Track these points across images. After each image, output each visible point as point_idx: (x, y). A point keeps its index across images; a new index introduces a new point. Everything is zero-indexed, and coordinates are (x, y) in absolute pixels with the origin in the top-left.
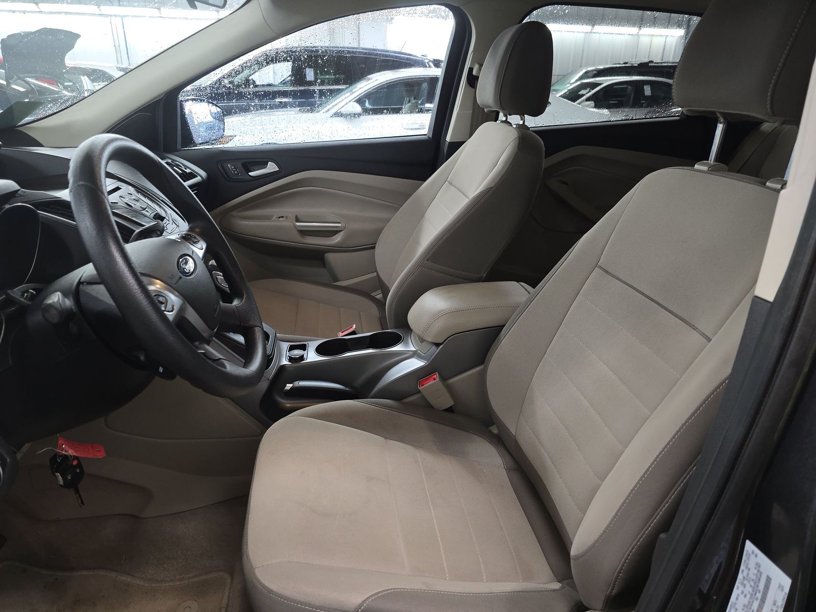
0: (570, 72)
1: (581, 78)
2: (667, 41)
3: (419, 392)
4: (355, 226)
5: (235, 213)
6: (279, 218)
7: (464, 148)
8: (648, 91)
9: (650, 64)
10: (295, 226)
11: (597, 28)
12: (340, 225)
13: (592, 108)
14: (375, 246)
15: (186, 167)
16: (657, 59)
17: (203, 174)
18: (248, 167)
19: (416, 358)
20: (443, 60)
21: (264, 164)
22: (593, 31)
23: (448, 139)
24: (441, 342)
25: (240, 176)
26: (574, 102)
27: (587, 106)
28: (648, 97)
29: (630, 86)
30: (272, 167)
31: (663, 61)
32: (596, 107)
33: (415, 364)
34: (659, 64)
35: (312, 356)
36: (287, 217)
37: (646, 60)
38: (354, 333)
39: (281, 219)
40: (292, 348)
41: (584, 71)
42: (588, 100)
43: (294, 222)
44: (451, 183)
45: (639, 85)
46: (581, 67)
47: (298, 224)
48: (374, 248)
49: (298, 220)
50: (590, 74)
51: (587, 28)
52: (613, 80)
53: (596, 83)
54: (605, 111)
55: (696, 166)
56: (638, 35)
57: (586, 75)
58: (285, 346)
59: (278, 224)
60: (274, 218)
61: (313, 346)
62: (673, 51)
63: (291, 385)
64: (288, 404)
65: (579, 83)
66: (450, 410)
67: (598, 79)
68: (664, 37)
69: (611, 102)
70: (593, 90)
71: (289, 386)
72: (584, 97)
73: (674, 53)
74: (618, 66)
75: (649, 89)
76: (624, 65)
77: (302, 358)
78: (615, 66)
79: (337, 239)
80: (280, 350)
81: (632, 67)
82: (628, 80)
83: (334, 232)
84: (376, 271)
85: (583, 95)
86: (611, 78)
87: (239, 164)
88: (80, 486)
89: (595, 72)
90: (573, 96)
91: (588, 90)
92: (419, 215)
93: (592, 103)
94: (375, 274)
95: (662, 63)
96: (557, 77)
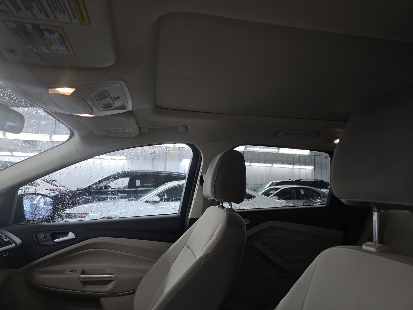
0: (264, 183)
1: (270, 186)
2: (307, 171)
6: (70, 272)
7: (197, 223)
8: (302, 192)
9: (301, 180)
10: (79, 278)
11: (274, 165)
12: (112, 276)
13: (277, 199)
14: (135, 292)
15: (7, 237)
16: (304, 178)
17: (18, 241)
18: (54, 236)
20: (187, 173)
21: (66, 234)
22: (273, 166)
23: (189, 216)
26: (268, 196)
27: (275, 199)
28: (303, 195)
29: (294, 190)
30: (71, 235)
31: (307, 179)
32: (279, 199)
34: (305, 181)
36: (75, 271)
37: (299, 179)
41: (271, 183)
42: (275, 195)
43: (79, 275)
44: (188, 246)
45: (298, 190)
46: (269, 181)
47: (82, 276)
49: (83, 272)
50: (274, 184)
51: (270, 165)
52: (284, 187)
53: (277, 188)
54: (283, 201)
55: (364, 247)
56: (293, 168)
57: (272, 185)
59: (68, 276)
60: (67, 272)
62: (310, 175)
65: (269, 188)
67: (278, 186)
68: (305, 170)
69: (286, 197)
70: (276, 191)
72: (273, 194)
73: (311, 175)
74: (286, 181)
75: (303, 191)
76: (289, 181)
78: (285, 181)
79: (109, 287)
81: (293, 182)
82: (292, 187)
83: (107, 281)
85: (272, 194)
86: (284, 186)
87: (48, 234)
89: (276, 183)
90: (267, 194)
91: (274, 191)
92: (166, 269)
93: (277, 197)
95: (306, 180)
96: (259, 186)
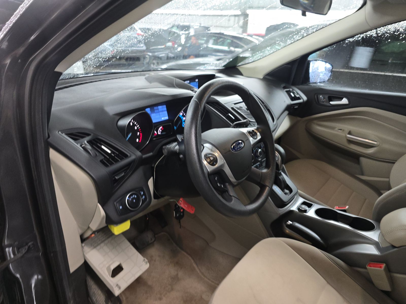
3: (366, 268)
4: (386, 146)
5: (315, 122)
10: (346, 137)
12: (375, 143)
15: (298, 94)
17: (305, 98)
18: (331, 99)
19: (374, 246)
21: (341, 99)
24: (397, 246)
25: (325, 103)
30: (345, 101)
33: (372, 250)
35: (311, 213)
36: (344, 130)
38: (345, 211)
39: (340, 131)
40: (304, 203)
43: (346, 135)
47: (348, 136)
48: (394, 163)
49: (350, 133)
58: (301, 200)
59: (338, 133)
60: (336, 129)
61: (316, 207)
63: (291, 223)
64: (288, 231)
66: (386, 293)
71: (290, 222)
77: (305, 211)
79: (370, 151)
80: (296, 201)
84: (389, 178)
87: (327, 97)
88: (181, 221)
94: (387, 180)
